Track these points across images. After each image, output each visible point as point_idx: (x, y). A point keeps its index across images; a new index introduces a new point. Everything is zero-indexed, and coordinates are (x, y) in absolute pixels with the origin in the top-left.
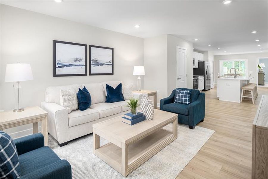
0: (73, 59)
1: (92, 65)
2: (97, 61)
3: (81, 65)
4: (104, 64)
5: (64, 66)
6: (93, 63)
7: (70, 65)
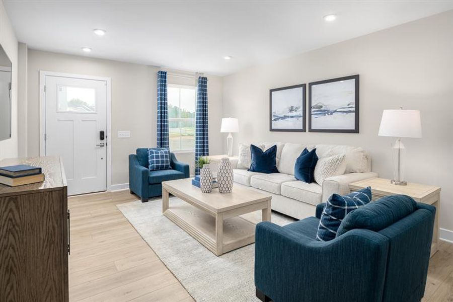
0: (288, 110)
1: (313, 114)
2: (321, 107)
3: (298, 116)
4: (335, 111)
5: (280, 118)
6: (314, 111)
7: (285, 117)
